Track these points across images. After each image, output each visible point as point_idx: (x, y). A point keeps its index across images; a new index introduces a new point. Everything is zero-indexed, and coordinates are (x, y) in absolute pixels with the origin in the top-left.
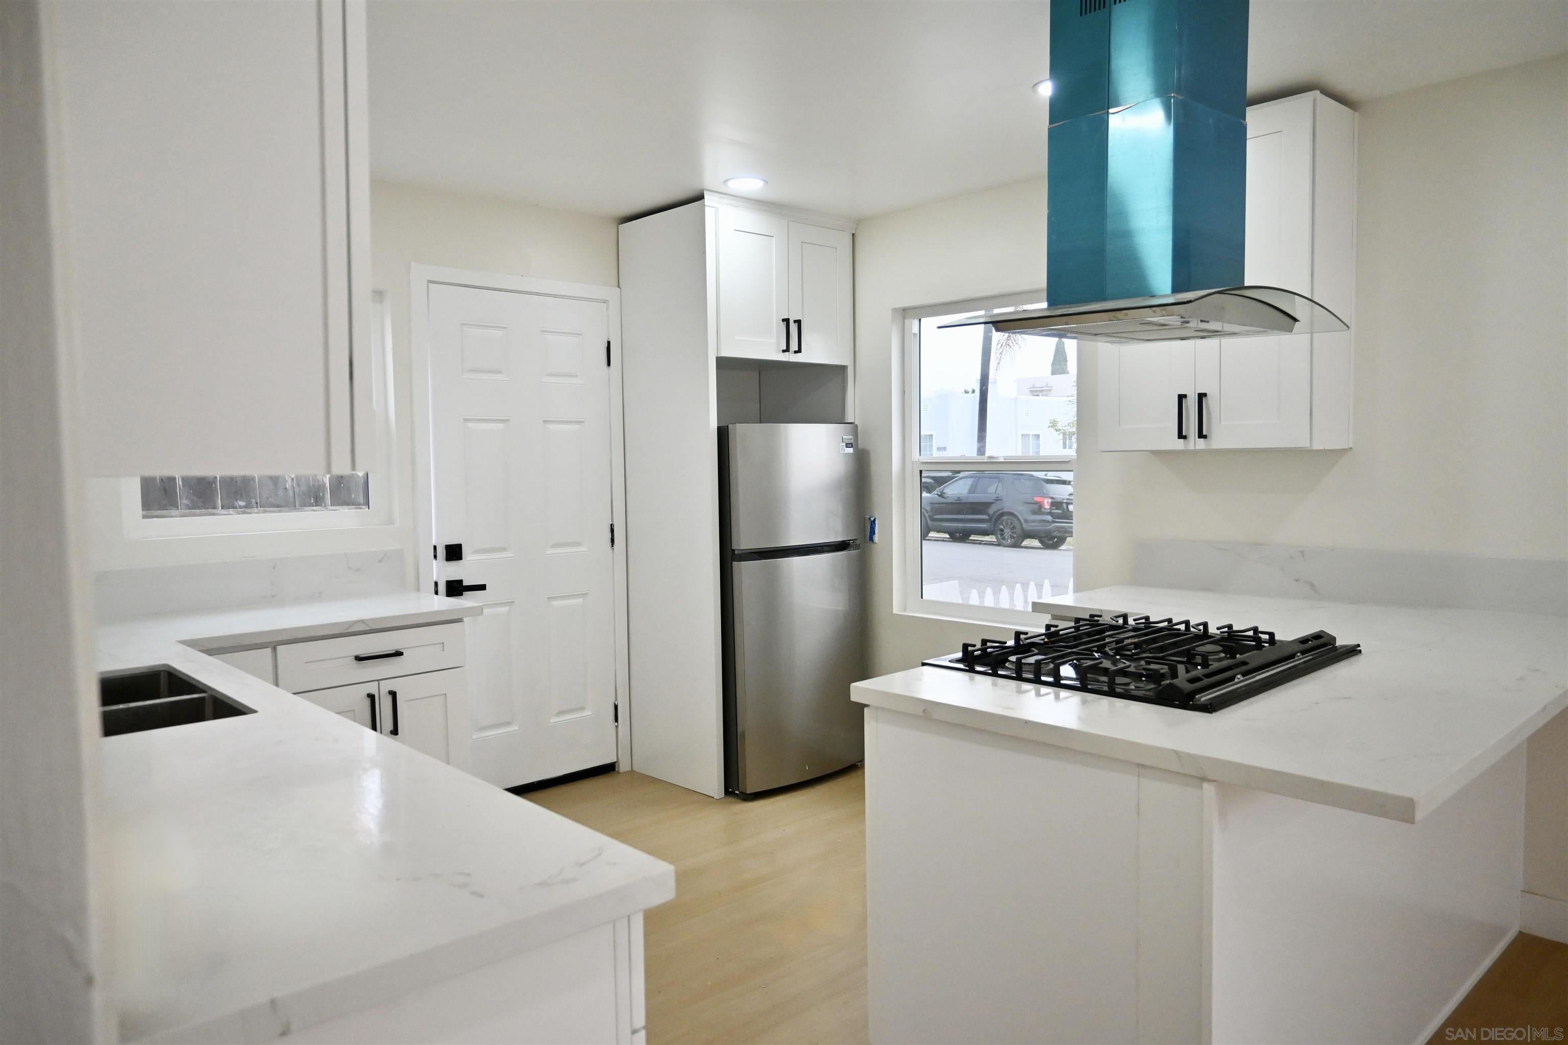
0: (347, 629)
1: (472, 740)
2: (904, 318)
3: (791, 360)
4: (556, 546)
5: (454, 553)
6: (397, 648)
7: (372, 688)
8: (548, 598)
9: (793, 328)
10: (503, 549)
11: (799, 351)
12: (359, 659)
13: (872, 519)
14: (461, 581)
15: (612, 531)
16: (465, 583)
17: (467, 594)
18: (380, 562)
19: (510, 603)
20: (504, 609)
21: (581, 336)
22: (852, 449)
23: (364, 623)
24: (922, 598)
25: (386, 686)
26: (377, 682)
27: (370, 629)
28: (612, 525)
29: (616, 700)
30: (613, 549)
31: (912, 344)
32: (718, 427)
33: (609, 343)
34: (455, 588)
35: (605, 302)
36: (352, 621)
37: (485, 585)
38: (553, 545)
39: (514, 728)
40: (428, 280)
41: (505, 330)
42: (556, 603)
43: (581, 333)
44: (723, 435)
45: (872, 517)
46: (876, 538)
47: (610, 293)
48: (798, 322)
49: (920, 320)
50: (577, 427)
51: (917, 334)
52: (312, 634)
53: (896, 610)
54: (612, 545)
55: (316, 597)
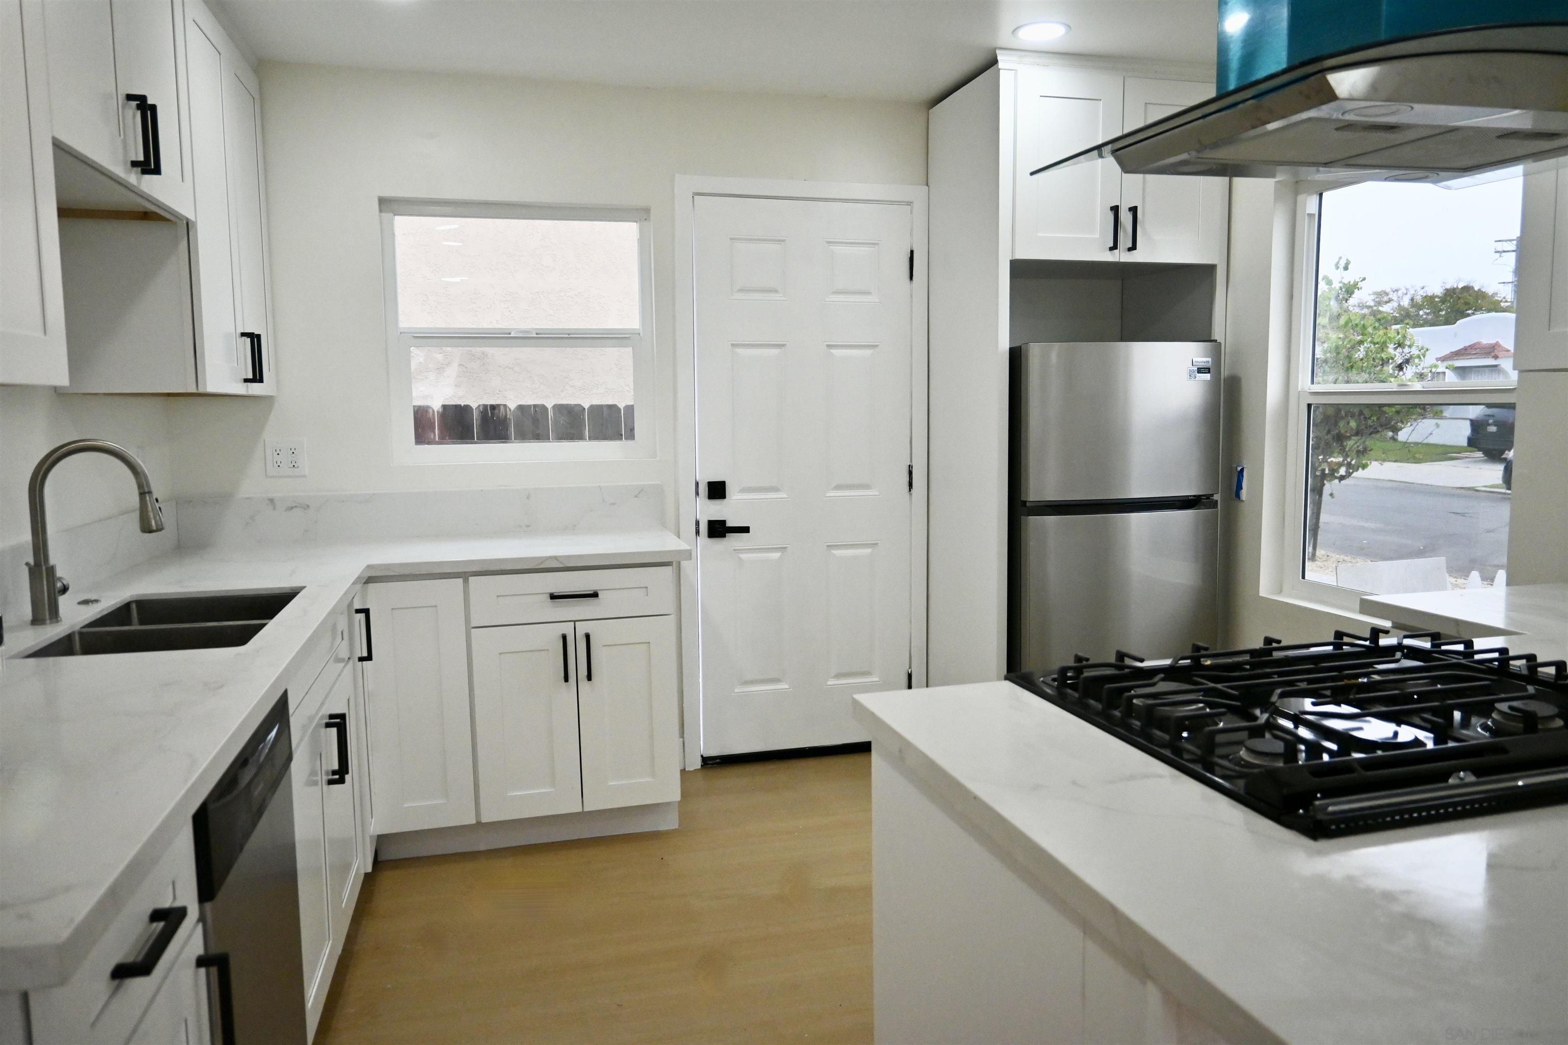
0: (539, 564)
1: (735, 693)
2: (1296, 193)
3: (1121, 261)
4: (838, 487)
5: (717, 490)
6: (595, 589)
7: (568, 629)
8: (828, 546)
9: (1126, 218)
10: (775, 489)
11: (1133, 247)
12: (553, 597)
13: (1239, 469)
14: (724, 522)
15: (910, 473)
16: (729, 524)
17: (731, 537)
18: (636, 497)
19: (783, 549)
20: (776, 555)
21: (877, 247)
22: (1209, 374)
23: (557, 560)
24: (1303, 577)
25: (582, 628)
26: (573, 623)
27: (563, 566)
28: (910, 466)
29: (910, 667)
30: (911, 494)
31: (1306, 230)
32: (1011, 349)
33: (912, 252)
34: (718, 529)
35: (909, 203)
36: (546, 557)
37: (749, 527)
38: (835, 487)
39: (783, 686)
40: (693, 193)
41: (782, 243)
42: (837, 552)
43: (876, 242)
44: (1016, 358)
45: (1239, 466)
46: (1244, 494)
47: (917, 193)
48: (1134, 210)
49: (1321, 195)
50: (868, 352)
51: (1314, 215)
52: (492, 568)
53: (1264, 592)
54: (910, 491)
55: (570, 528)
